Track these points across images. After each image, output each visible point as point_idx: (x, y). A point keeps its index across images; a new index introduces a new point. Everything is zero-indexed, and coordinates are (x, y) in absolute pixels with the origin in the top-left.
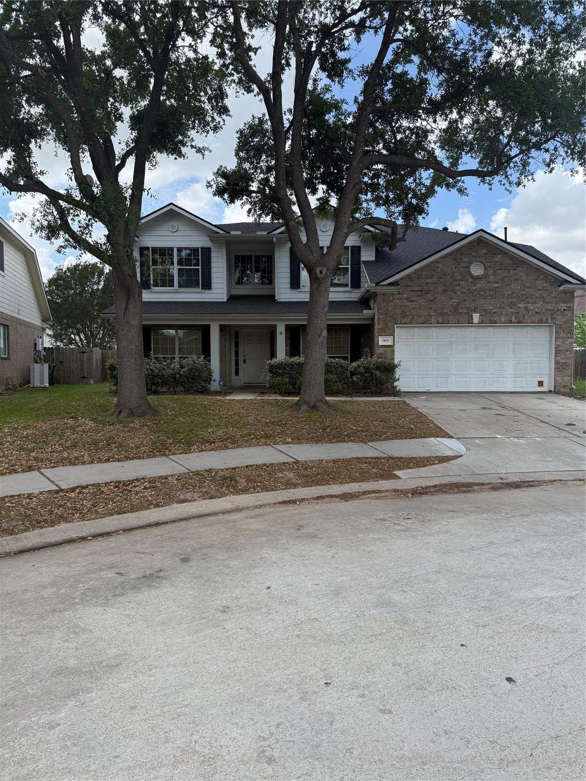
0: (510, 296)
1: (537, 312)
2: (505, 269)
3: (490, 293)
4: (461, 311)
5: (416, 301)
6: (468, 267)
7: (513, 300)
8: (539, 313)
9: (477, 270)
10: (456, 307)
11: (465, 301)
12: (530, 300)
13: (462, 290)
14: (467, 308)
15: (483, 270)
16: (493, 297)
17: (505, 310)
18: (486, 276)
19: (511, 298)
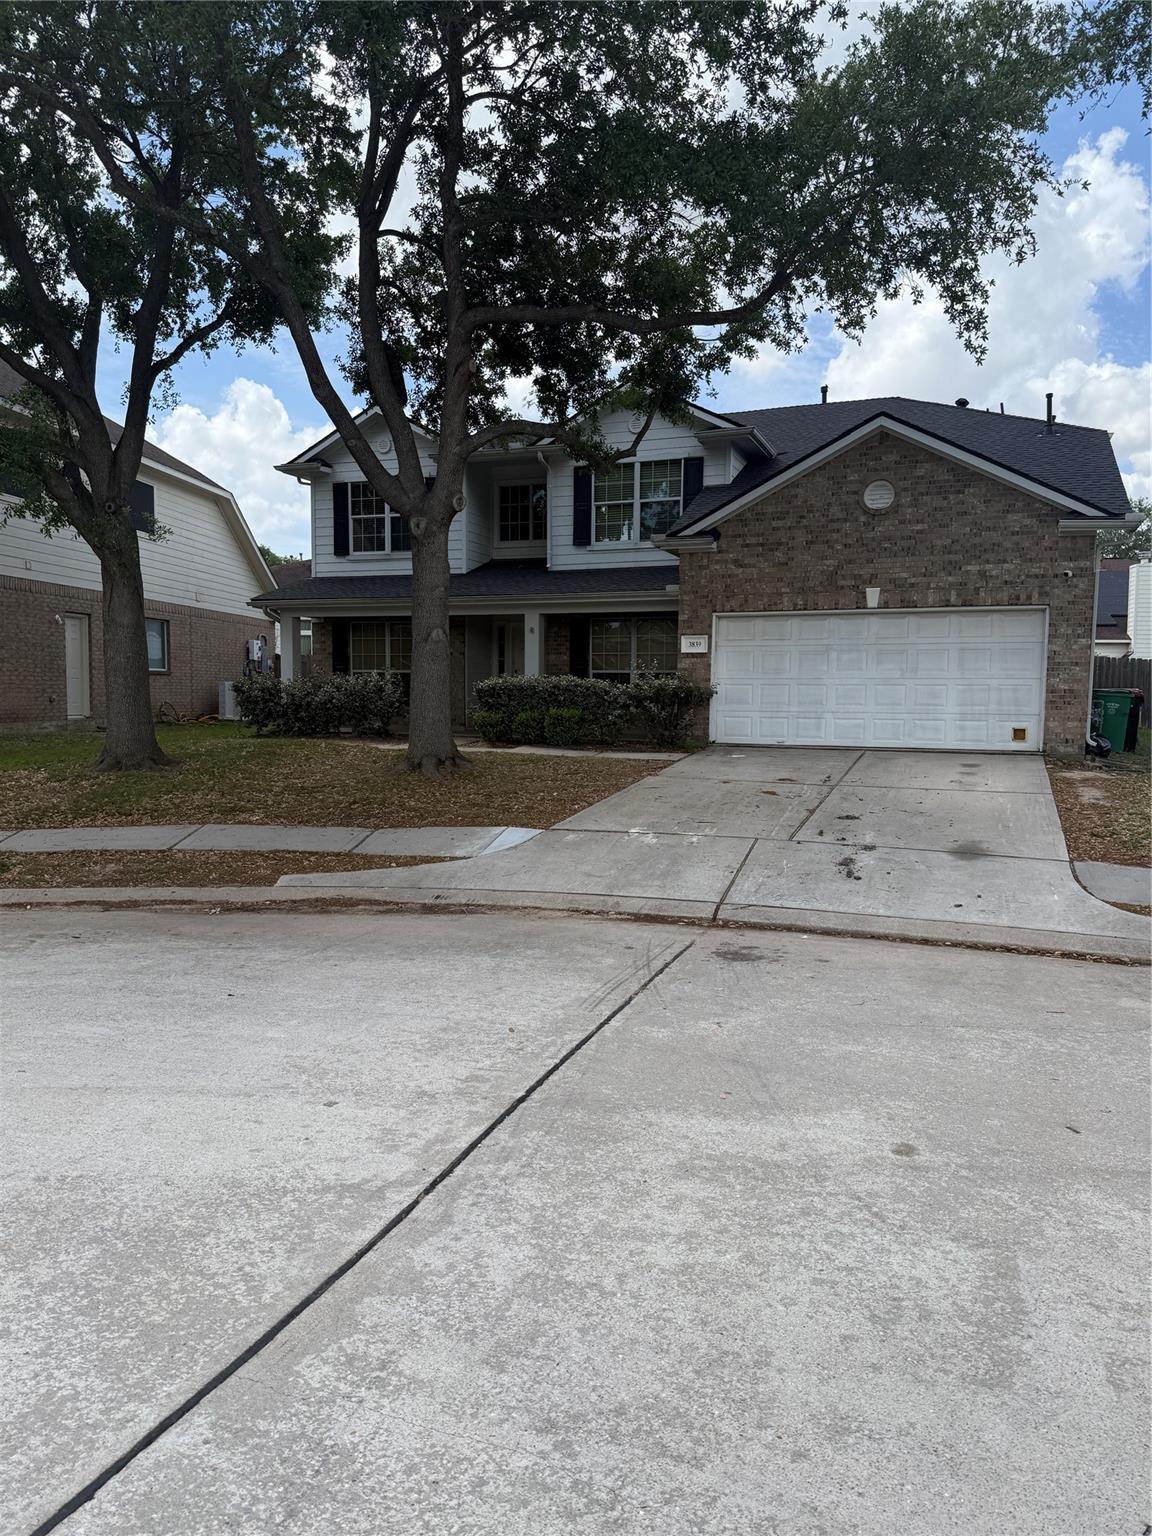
0: (946, 550)
1: (1006, 582)
2: (940, 493)
3: (904, 543)
4: (843, 583)
5: (754, 566)
6: (859, 493)
7: (953, 557)
8: (1011, 582)
9: (878, 497)
10: (832, 577)
11: (850, 562)
12: (991, 556)
13: (844, 541)
14: (855, 577)
15: (892, 496)
16: (910, 551)
17: (936, 579)
18: (896, 507)
19: (949, 553)
